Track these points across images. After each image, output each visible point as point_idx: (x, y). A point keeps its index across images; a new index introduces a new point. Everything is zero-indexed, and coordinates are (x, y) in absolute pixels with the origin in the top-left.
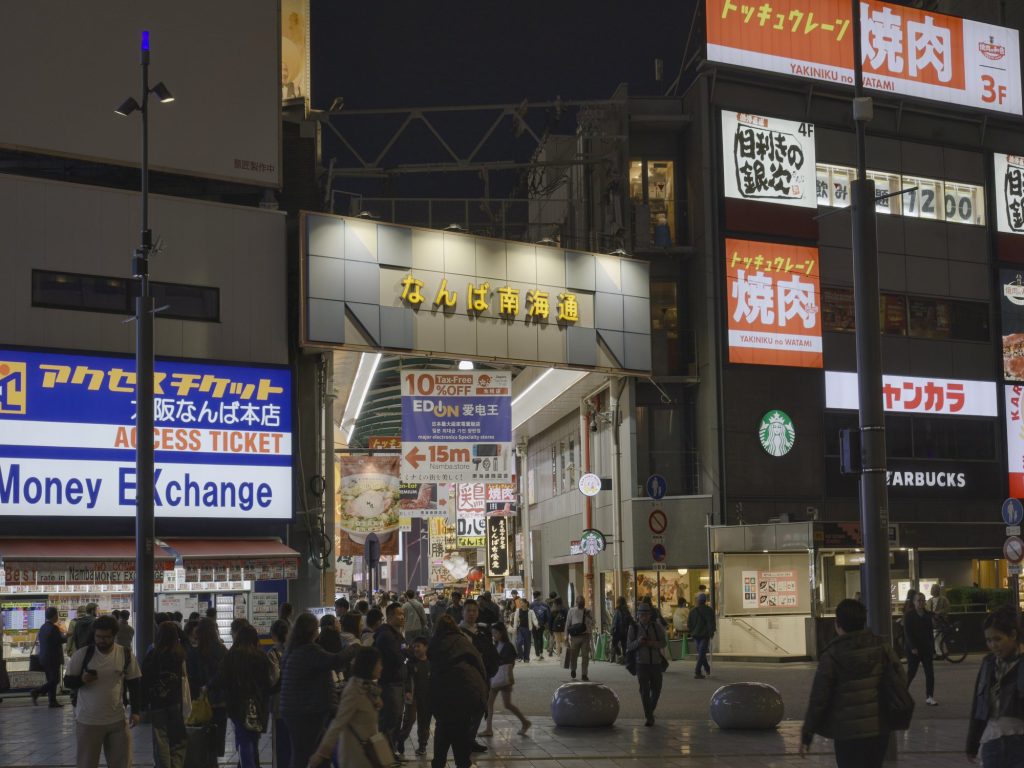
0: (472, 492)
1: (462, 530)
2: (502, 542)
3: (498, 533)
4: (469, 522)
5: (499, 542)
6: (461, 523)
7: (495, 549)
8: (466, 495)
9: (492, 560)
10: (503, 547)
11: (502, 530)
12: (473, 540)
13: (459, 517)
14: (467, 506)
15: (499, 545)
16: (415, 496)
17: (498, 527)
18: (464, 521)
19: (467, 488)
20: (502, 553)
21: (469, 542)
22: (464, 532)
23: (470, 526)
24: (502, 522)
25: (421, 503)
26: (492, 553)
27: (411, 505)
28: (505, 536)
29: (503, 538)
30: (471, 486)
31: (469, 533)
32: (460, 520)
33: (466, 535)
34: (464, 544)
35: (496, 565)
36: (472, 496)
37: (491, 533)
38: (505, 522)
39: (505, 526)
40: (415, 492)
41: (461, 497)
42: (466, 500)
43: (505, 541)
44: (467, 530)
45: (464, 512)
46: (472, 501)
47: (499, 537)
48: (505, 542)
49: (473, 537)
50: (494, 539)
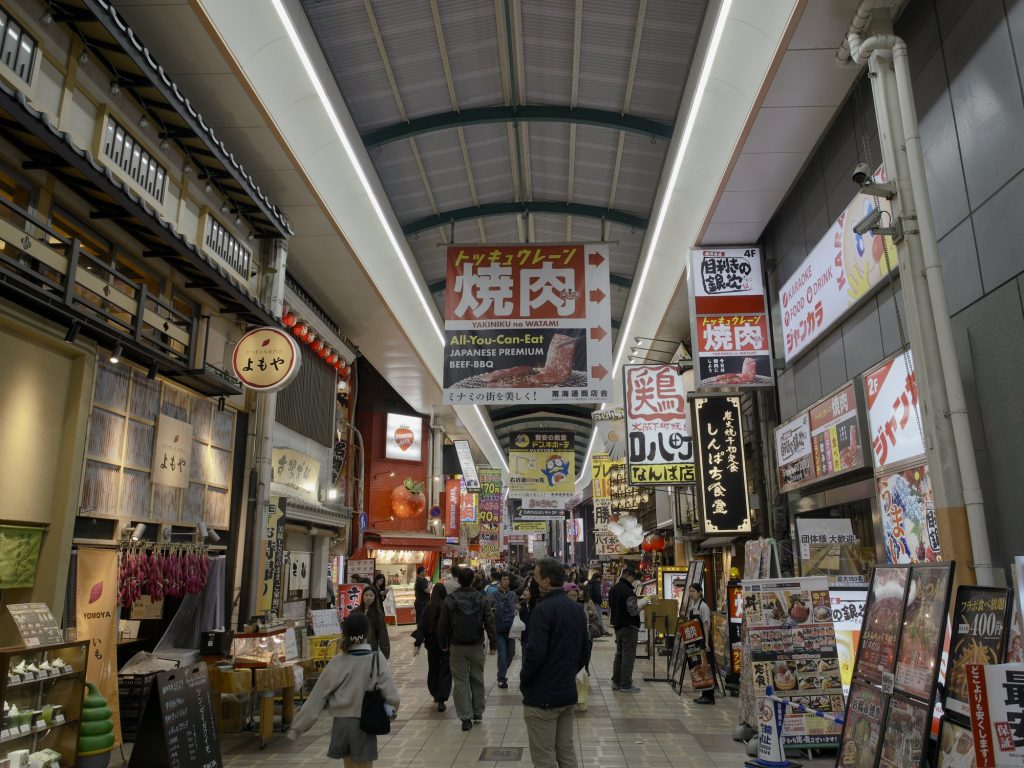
0: (654, 385)
1: (637, 453)
2: (732, 458)
3: (721, 439)
4: (651, 437)
5: (725, 458)
6: (637, 440)
7: (715, 472)
8: (644, 391)
9: (711, 497)
10: (733, 468)
11: (730, 432)
12: (658, 471)
13: (631, 430)
14: (646, 410)
15: (724, 465)
16: (541, 360)
17: (720, 425)
18: (641, 437)
19: (646, 378)
20: (732, 482)
21: (652, 474)
22: (642, 457)
23: (653, 445)
24: (728, 415)
25: (553, 373)
26: (709, 480)
27: (532, 379)
28: (737, 443)
29: (732, 449)
30: (653, 374)
31: (651, 457)
32: (633, 435)
33: (646, 461)
34: (642, 477)
35: (720, 507)
36: (655, 393)
37: (706, 438)
38: (735, 415)
39: (735, 424)
40: (540, 351)
41: (634, 395)
42: (644, 399)
43: (738, 456)
44: (648, 451)
45: (641, 421)
46: (654, 402)
47: (724, 446)
48: (738, 458)
49: (658, 465)
50: (714, 452)
